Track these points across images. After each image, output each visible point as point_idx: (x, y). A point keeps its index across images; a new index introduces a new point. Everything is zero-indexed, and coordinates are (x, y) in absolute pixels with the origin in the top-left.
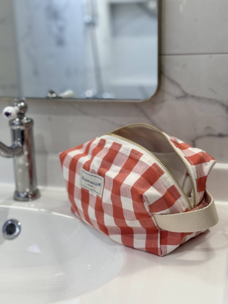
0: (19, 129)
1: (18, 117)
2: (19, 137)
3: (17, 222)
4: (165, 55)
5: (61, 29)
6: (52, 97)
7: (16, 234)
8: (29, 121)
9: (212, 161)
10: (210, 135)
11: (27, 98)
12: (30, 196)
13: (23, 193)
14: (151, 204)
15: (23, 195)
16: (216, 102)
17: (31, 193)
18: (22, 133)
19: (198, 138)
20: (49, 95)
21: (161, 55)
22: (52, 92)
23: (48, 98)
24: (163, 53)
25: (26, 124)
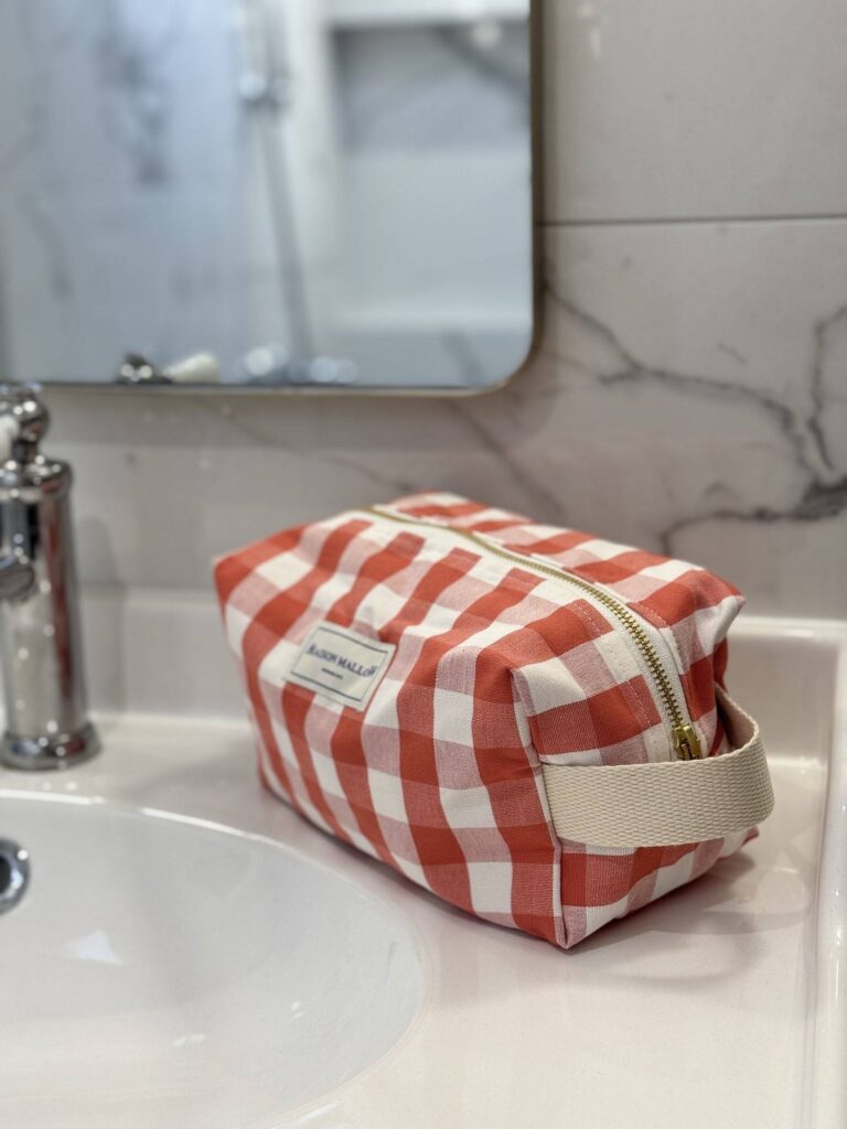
0: (17, 500)
1: (13, 456)
2: (18, 532)
3: (15, 849)
4: (556, 224)
5: (155, 123)
6: (135, 379)
7: (10, 893)
8: (56, 469)
9: (729, 602)
10: (724, 515)
11: (47, 384)
12: (61, 751)
13: (36, 740)
14: (538, 712)
15: (32, 748)
16: (745, 393)
17: (64, 739)
18: (32, 512)
19: (681, 524)
20: (127, 371)
21: (542, 222)
22: (137, 362)
23: (123, 382)
24: (549, 216)
25: (45, 480)
